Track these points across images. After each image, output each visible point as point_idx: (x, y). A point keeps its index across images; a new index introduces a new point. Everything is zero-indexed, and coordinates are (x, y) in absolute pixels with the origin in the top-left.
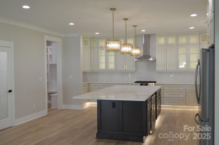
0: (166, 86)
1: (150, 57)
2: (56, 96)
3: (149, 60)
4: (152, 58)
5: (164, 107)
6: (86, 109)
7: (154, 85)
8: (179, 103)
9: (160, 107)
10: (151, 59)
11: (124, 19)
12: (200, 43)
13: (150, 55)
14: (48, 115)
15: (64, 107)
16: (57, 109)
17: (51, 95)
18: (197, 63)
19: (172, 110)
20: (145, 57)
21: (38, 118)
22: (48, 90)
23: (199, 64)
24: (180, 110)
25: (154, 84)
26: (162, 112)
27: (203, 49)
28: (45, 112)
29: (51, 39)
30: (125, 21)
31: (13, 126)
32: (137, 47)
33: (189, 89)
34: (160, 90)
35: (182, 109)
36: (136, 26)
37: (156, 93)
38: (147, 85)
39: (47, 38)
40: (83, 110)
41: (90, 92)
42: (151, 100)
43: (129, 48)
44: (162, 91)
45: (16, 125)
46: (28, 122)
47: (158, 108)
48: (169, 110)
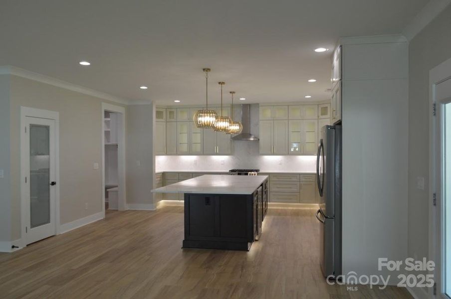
0: (274, 176)
1: (250, 135)
2: (117, 191)
3: (248, 139)
4: (253, 136)
5: (272, 205)
6: (160, 210)
7: (256, 175)
8: (291, 199)
9: (266, 205)
10: (252, 139)
11: (220, 83)
12: (318, 117)
13: (251, 133)
14: (106, 219)
15: (127, 207)
16: (117, 210)
17: (108, 190)
18: (319, 145)
19: (281, 209)
20: (244, 135)
21: (91, 224)
22: (105, 183)
23: (322, 145)
24: (293, 210)
25: (256, 173)
26: (268, 212)
27: (328, 126)
28: (101, 215)
29: (110, 108)
30: (220, 85)
31: (58, 234)
32: (235, 123)
33: (304, 180)
34: (266, 181)
35: (295, 208)
36: (234, 92)
37: (262, 185)
38: (247, 174)
39: (106, 107)
40: (156, 210)
41: (165, 185)
42: (257, 193)
43: (227, 123)
44: (268, 182)
45: (62, 233)
46: (78, 229)
47: (264, 207)
48: (277, 209)
